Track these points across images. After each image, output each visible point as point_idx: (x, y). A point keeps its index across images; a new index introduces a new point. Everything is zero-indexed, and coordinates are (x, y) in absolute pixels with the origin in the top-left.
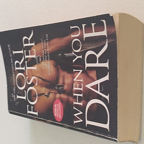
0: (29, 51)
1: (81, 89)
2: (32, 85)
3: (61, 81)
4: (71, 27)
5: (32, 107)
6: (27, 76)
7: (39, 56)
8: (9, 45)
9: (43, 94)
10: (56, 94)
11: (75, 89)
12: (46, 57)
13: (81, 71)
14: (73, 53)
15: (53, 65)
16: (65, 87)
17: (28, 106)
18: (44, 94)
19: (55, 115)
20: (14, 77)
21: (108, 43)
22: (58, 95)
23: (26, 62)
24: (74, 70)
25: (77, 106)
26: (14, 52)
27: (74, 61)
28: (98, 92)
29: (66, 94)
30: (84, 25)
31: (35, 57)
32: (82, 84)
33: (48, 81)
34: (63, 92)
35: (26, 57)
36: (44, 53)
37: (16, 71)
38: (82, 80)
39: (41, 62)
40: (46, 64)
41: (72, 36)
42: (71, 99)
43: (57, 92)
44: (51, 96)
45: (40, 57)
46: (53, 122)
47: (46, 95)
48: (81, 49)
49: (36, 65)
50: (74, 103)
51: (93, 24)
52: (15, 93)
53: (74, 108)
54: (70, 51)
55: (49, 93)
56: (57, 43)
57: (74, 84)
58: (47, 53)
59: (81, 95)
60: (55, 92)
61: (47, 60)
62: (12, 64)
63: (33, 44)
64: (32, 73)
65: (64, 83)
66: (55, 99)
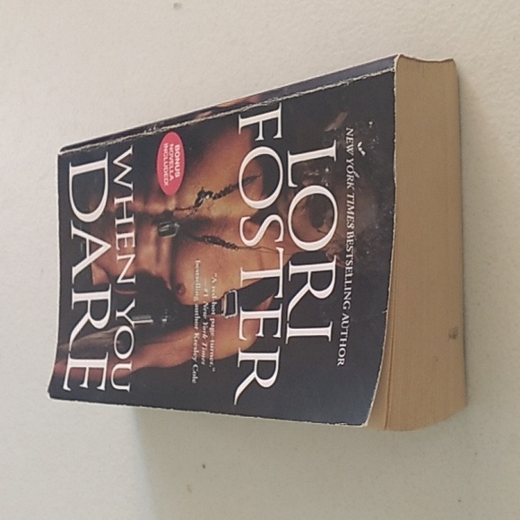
0: (261, 334)
1: (119, 236)
2: (258, 217)
3: (165, 247)
4: (127, 388)
5: (261, 137)
6: (280, 244)
7: (227, 317)
8: (341, 362)
9: (219, 196)
10: (176, 209)
11: (132, 234)
12: (205, 315)
13: (119, 281)
14: (133, 323)
15: (185, 291)
16: (153, 233)
17: (279, 135)
18: (214, 198)
19: (178, 147)
20: (350, 230)
21: (69, 342)
22: (172, 205)
23: (280, 295)
24: (133, 280)
25: (126, 192)
26: (326, 332)
27: (133, 305)
28: (88, 237)
29: (151, 216)
30: (102, 387)
31: (242, 313)
32: (118, 248)
33: (202, 240)
34: (158, 220)
35: (277, 314)
36: (209, 326)
37: (336, 254)
38: (119, 258)
39: (223, 297)
40: (206, 290)
41: (129, 366)
42: (139, 206)
43: (174, 214)
44: (191, 199)
45: (223, 315)
46: (185, 123)
47: (208, 197)
48: (115, 332)
49: (242, 286)
50: (130, 198)
51: (85, 385)
52: (349, 164)
53: (131, 186)
54: (139, 330)
55: (198, 204)
56: (168, 353)
57: (134, 245)
58: (201, 325)
59: (118, 222)
60: (181, 212)
61: (201, 306)
62: (348, 285)
63: (243, 356)
64: (260, 256)
65: (158, 243)
66: (180, 192)
